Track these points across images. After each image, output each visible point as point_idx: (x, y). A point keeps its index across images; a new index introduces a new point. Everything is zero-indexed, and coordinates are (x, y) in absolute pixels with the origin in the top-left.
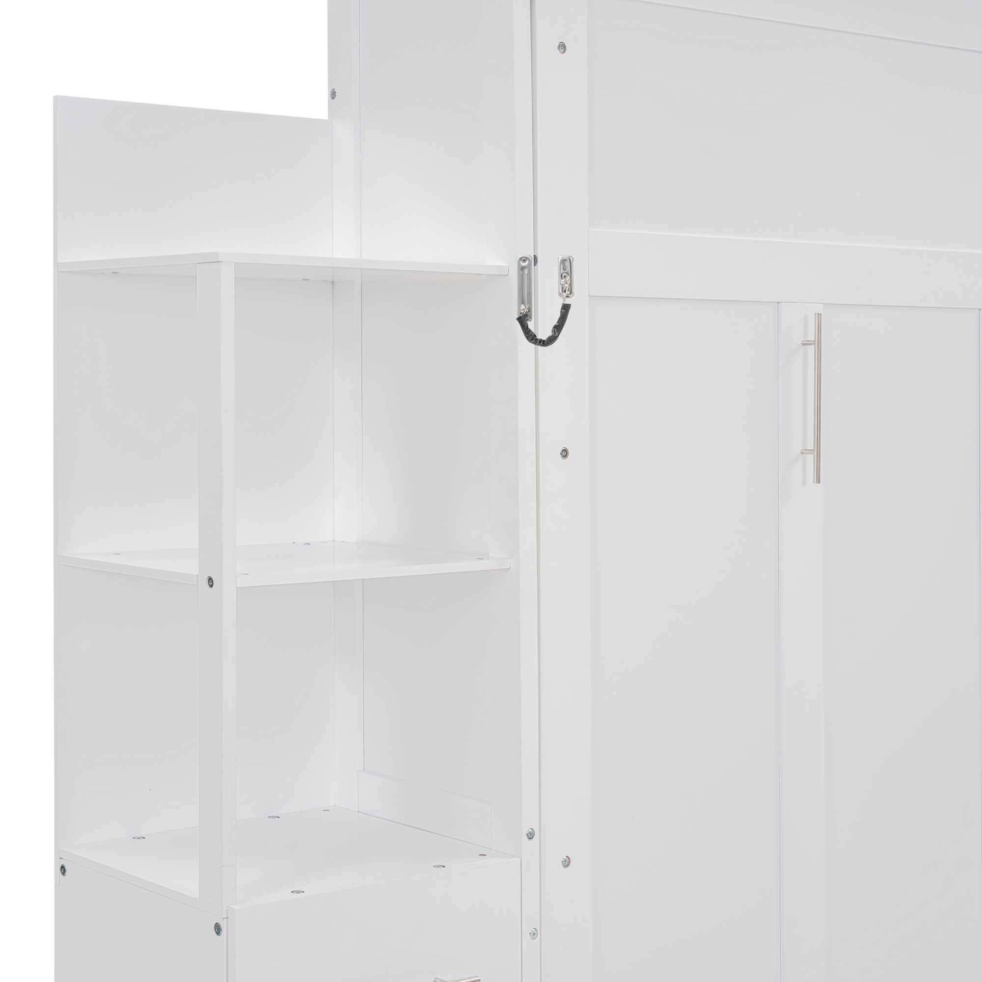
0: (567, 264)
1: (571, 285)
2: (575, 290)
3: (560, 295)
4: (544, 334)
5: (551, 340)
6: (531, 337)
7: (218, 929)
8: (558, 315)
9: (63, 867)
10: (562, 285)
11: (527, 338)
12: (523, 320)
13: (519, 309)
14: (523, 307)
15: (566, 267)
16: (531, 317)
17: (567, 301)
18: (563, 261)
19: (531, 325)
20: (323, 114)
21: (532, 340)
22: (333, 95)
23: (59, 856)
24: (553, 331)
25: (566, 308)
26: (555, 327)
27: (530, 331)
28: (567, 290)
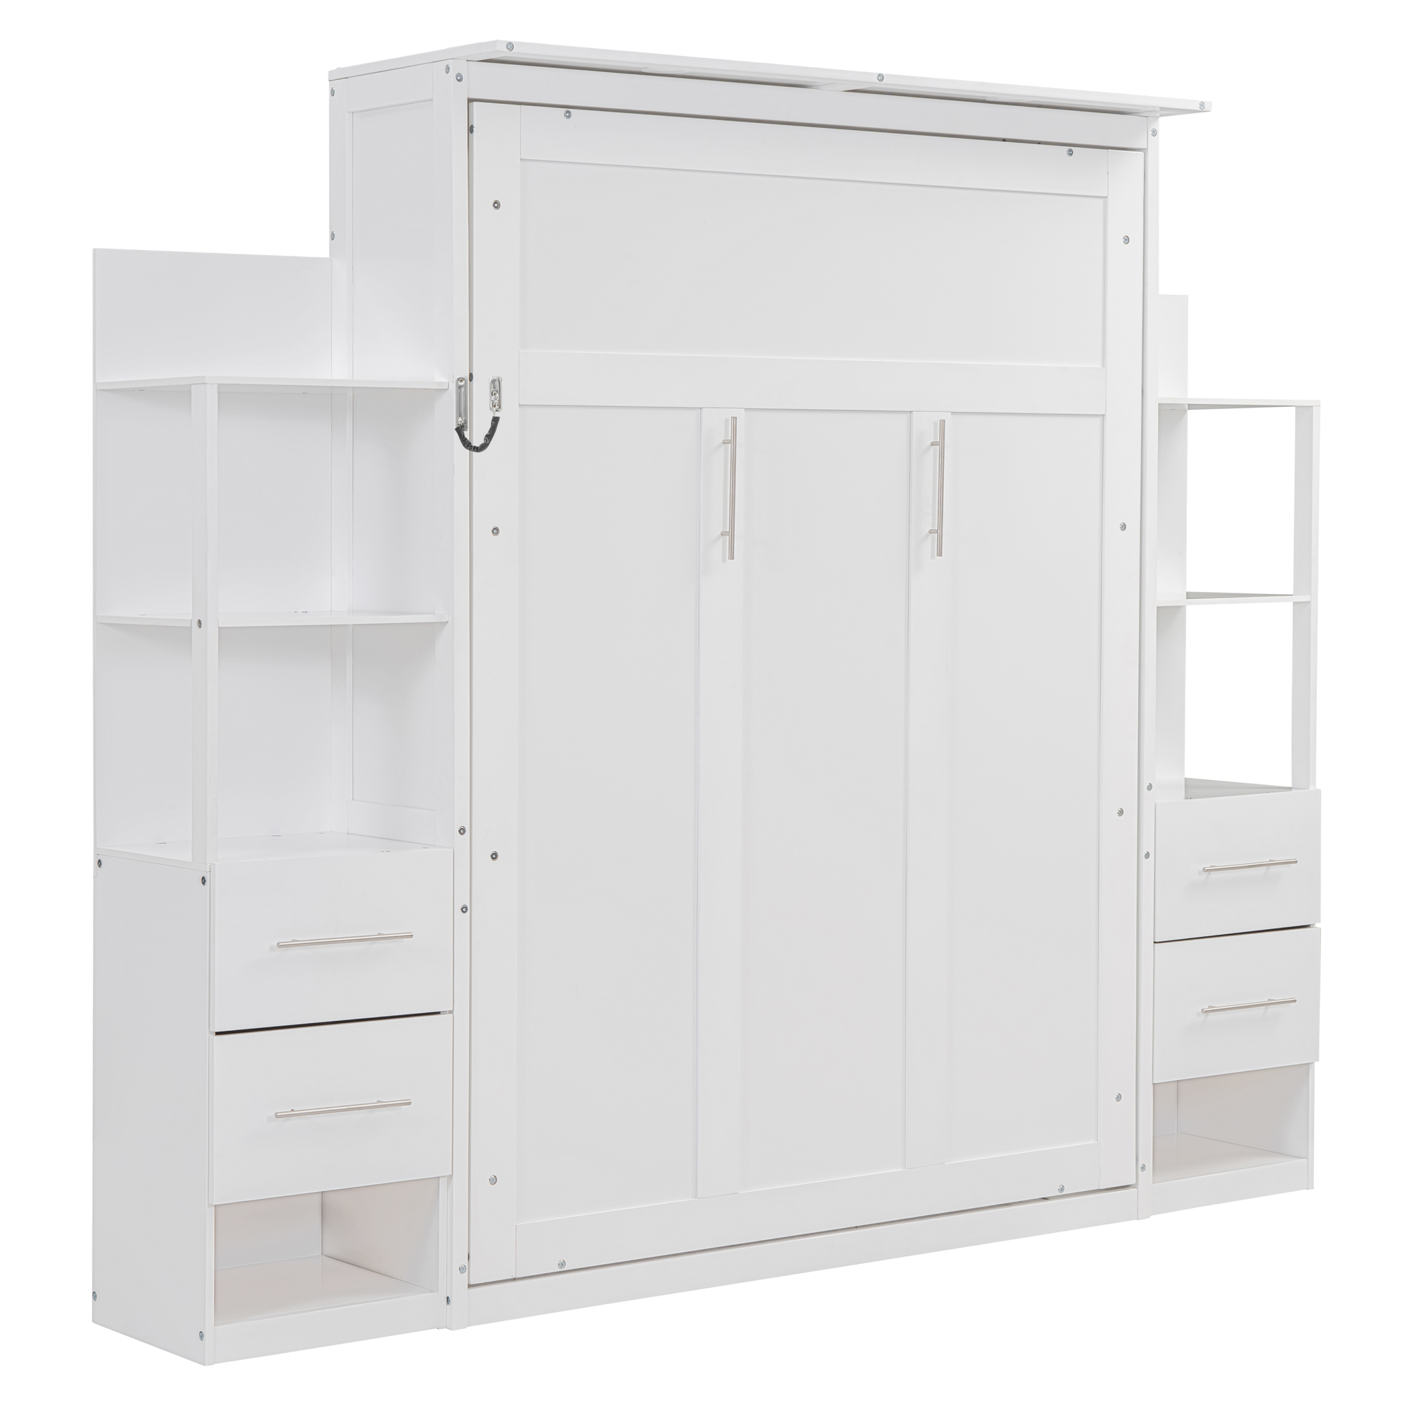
0: (497, 383)
1: (500, 401)
2: (502, 405)
3: (491, 409)
4: (477, 442)
5: (483, 447)
6: (467, 444)
7: (204, 881)
8: (489, 426)
9: (99, 861)
10: (493, 401)
11: (464, 445)
12: (460, 430)
13: (457, 421)
14: (460, 419)
15: (496, 386)
16: (467, 428)
17: (497, 415)
18: (493, 381)
19: (467, 434)
20: (325, 253)
21: (468, 446)
22: (333, 236)
23: (96, 854)
24: (485, 439)
25: (496, 420)
26: (487, 436)
27: (466, 439)
28: (497, 405)
